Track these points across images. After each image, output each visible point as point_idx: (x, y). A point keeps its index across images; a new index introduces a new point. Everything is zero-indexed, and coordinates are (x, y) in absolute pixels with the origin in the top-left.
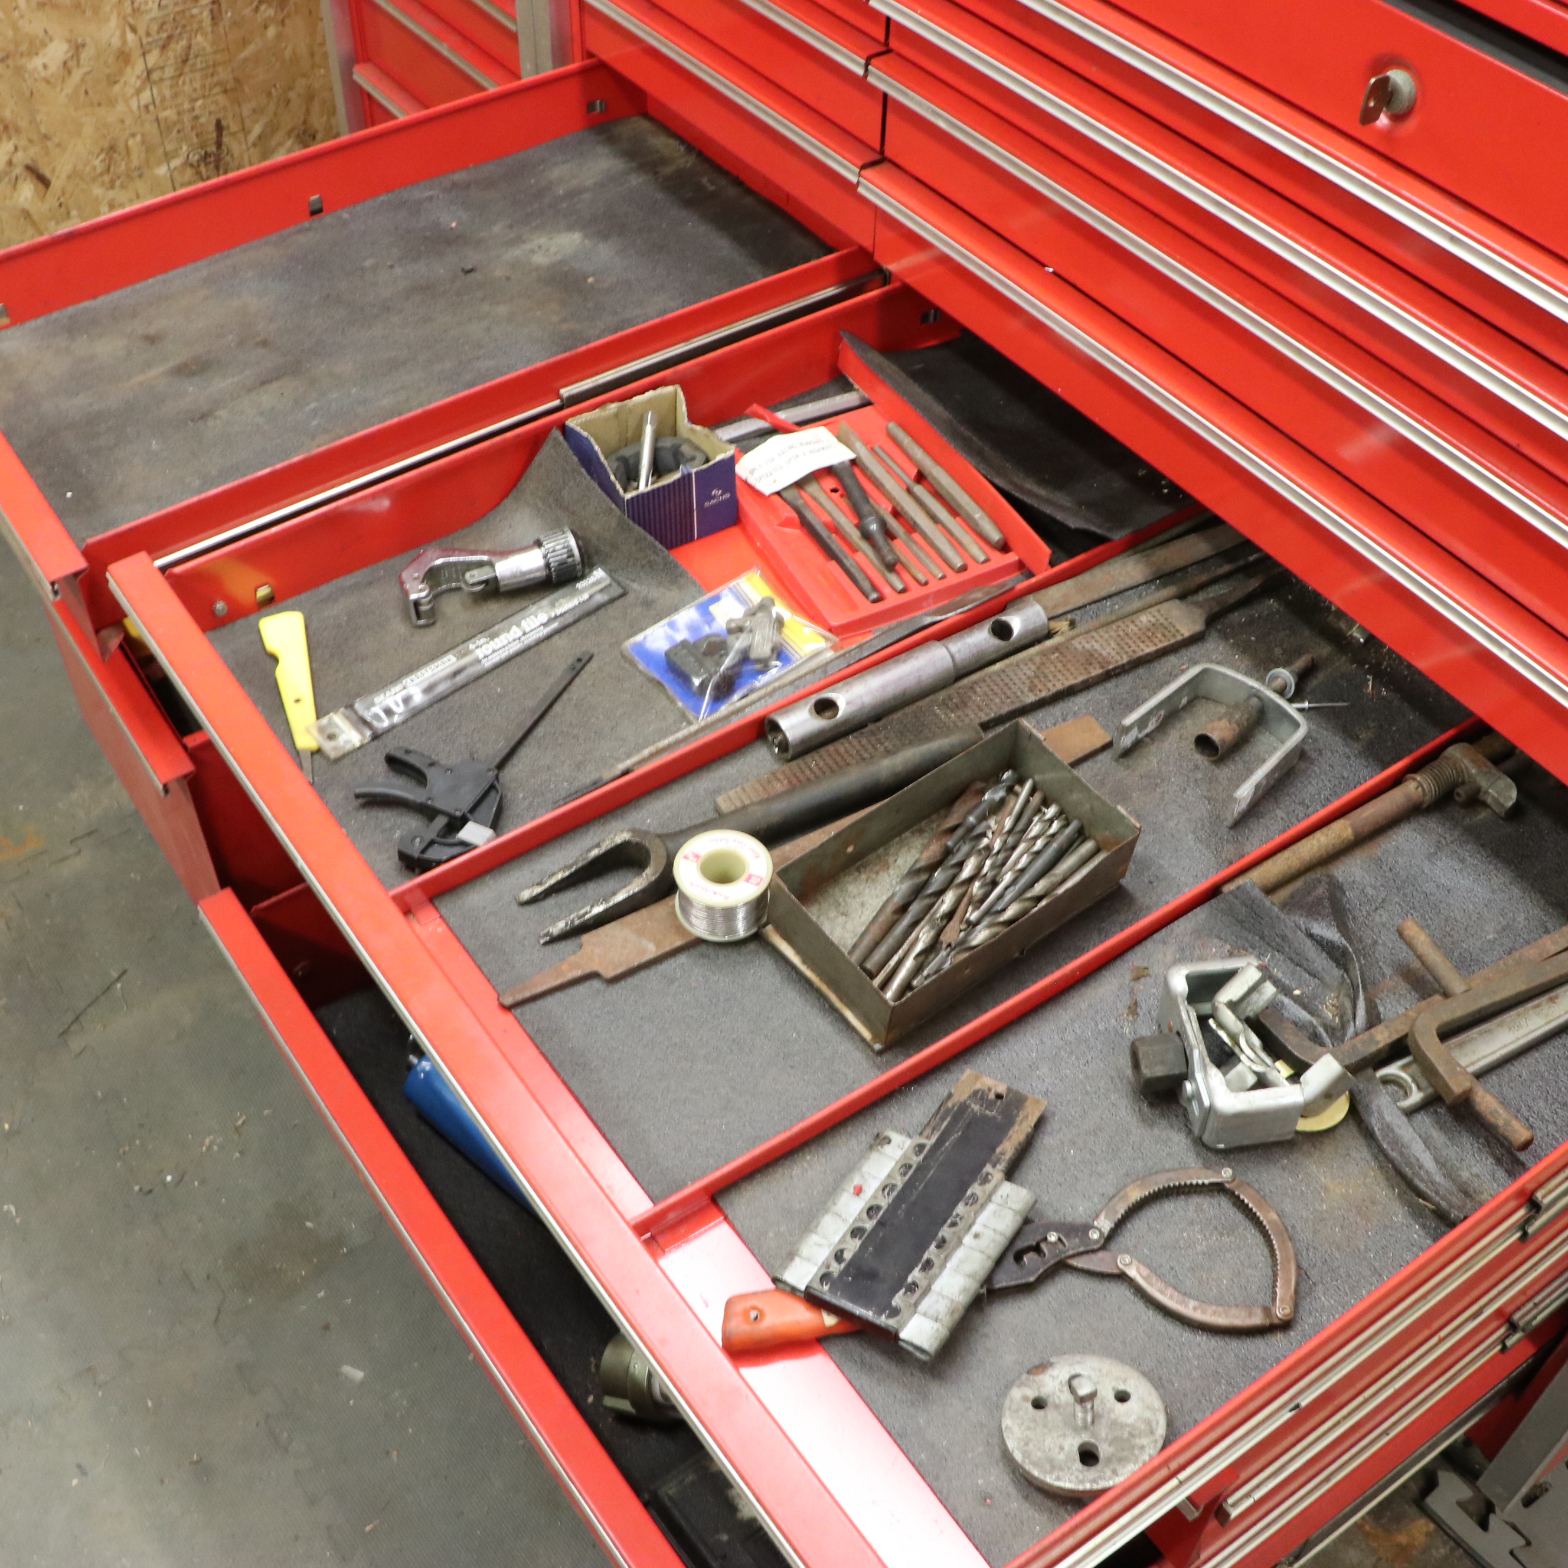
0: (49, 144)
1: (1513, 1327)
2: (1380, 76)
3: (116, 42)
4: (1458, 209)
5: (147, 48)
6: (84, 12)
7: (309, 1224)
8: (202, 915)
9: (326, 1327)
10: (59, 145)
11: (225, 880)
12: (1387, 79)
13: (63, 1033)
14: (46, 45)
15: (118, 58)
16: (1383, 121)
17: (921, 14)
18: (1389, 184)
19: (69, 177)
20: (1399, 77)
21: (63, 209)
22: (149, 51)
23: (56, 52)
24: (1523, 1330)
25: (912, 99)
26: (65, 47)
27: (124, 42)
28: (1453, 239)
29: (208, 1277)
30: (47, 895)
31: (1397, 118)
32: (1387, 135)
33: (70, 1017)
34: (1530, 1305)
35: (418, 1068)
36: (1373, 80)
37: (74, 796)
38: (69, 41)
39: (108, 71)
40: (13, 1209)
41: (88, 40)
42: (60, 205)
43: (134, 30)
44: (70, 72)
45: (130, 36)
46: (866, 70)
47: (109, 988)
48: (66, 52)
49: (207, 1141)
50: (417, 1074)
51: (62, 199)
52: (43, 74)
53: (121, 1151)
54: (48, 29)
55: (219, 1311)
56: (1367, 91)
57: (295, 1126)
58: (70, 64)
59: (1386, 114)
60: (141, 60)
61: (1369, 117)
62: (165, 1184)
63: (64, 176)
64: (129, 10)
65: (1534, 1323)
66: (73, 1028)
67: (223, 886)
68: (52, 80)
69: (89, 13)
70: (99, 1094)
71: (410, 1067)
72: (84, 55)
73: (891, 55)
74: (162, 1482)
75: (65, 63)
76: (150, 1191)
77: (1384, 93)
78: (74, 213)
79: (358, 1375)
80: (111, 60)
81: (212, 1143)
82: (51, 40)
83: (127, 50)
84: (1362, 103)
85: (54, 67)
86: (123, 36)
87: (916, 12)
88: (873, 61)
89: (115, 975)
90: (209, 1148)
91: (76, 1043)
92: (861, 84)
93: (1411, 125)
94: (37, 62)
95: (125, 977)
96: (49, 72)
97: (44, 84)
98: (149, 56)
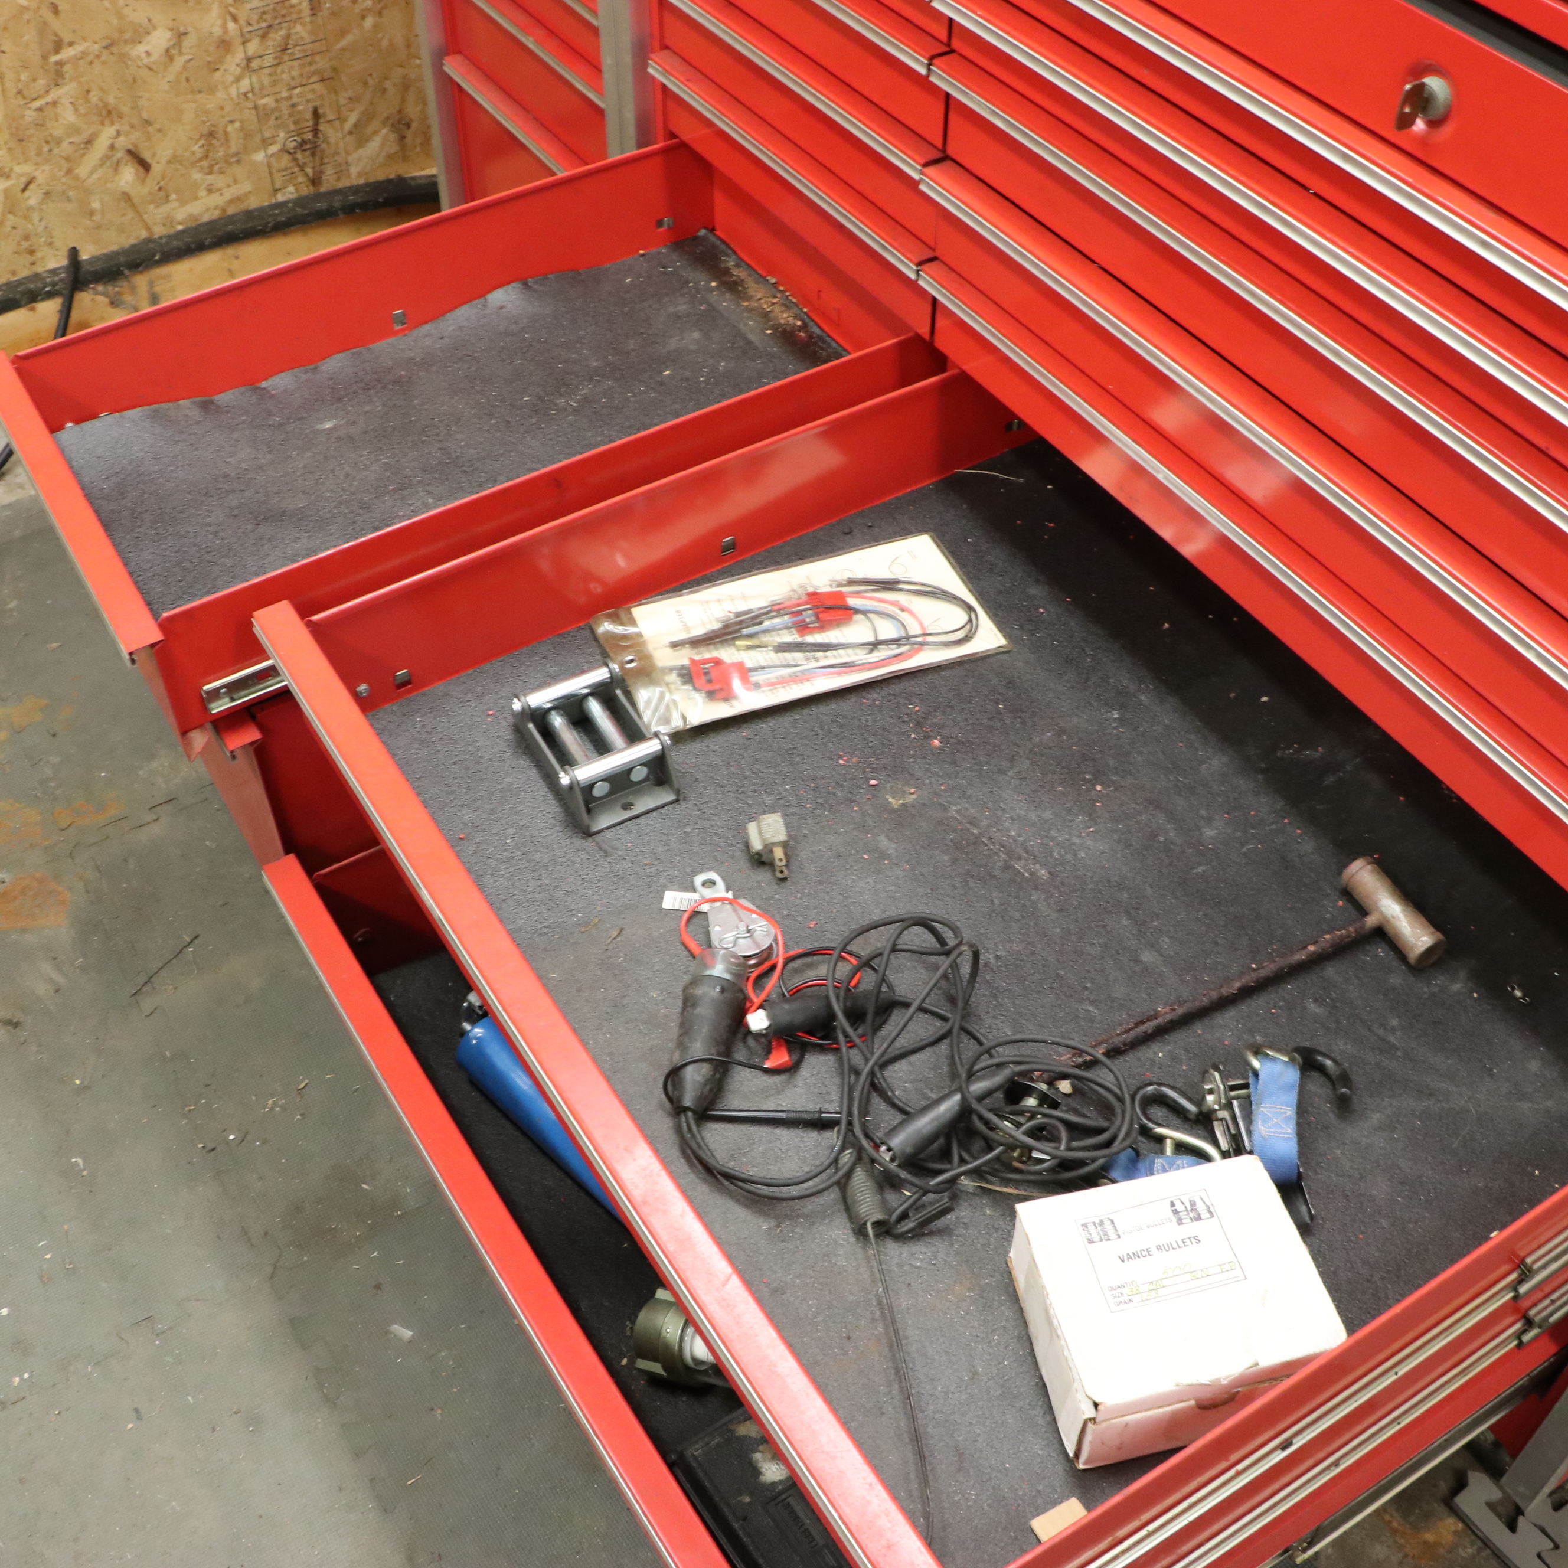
0: (150, 129)
1: (1529, 1323)
2: (1417, 82)
3: (217, 31)
4: (1491, 214)
5: (248, 36)
7: (365, 1186)
8: (266, 879)
9: (378, 1287)
10: (160, 131)
11: (289, 847)
12: (1423, 85)
13: (135, 994)
14: (149, 33)
15: (218, 47)
16: (1420, 125)
17: (979, 16)
18: (1426, 190)
19: (169, 162)
20: (1435, 84)
21: (162, 194)
22: (249, 40)
23: (159, 40)
24: (1540, 1327)
25: (971, 99)
26: (168, 34)
27: (226, 31)
28: (1484, 244)
29: (266, 1234)
30: (125, 860)
31: (1434, 124)
32: (1422, 141)
33: (143, 979)
34: (1547, 1302)
35: (471, 1035)
36: (1408, 87)
37: (155, 764)
38: (172, 30)
39: (209, 59)
40: (80, 1161)
41: (190, 29)
42: (160, 189)
43: (235, 19)
44: (172, 60)
45: (231, 25)
46: (929, 70)
47: (180, 952)
48: (169, 40)
49: (270, 1102)
50: (470, 1040)
51: (162, 184)
52: (146, 61)
53: (187, 1109)
54: (152, 17)
55: (275, 1267)
56: (1402, 97)
57: (356, 1090)
58: (173, 52)
59: (1422, 118)
60: (241, 48)
61: (1405, 122)
62: (227, 1142)
63: (164, 161)
65: (1552, 1320)
66: (144, 989)
67: (287, 852)
68: (154, 67)
70: (168, 1054)
71: (463, 1033)
72: (188, 43)
73: (954, 55)
74: (214, 1430)
75: (167, 50)
76: (214, 1149)
77: (1420, 99)
78: (173, 196)
79: (407, 1334)
80: (212, 48)
81: (275, 1104)
82: (155, 28)
83: (227, 38)
84: (1397, 109)
85: (157, 54)
86: (224, 26)
87: (975, 13)
88: (935, 61)
89: (188, 940)
90: (271, 1109)
91: (147, 1004)
92: (923, 83)
93: (1447, 131)
94: (140, 49)
95: (196, 941)
96: (152, 59)
97: (146, 71)
98: (249, 45)
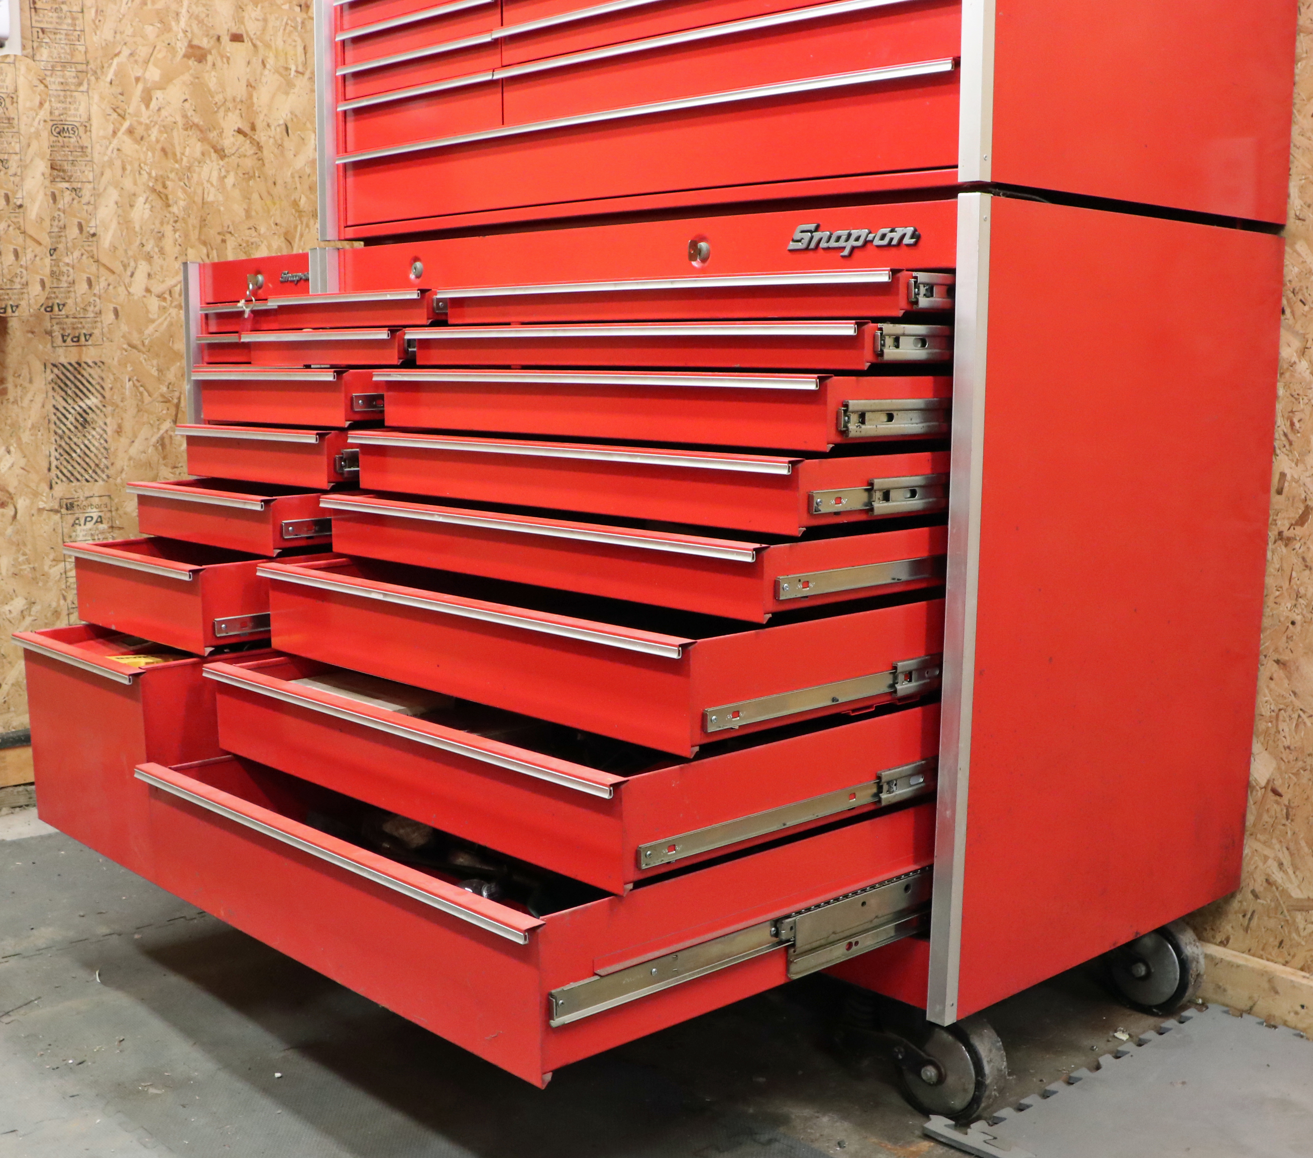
0: (4, 660)
3: (54, 604)
5: (71, 611)
6: (37, 583)
10: (10, 663)
14: (12, 599)
15: (53, 614)
19: (13, 685)
21: (6, 706)
22: (72, 613)
23: (18, 604)
26: (24, 601)
27: (58, 605)
38: (26, 599)
39: (46, 621)
41: (38, 601)
42: (5, 702)
43: (65, 599)
44: (24, 618)
45: (62, 602)
48: (24, 605)
51: (6, 699)
52: (8, 616)
54: (16, 589)
58: (25, 613)
60: (67, 617)
63: (10, 682)
64: (64, 587)
68: (13, 621)
69: (40, 584)
72: (35, 609)
75: (22, 612)
78: (12, 709)
80: (49, 615)
82: (16, 596)
83: (59, 610)
85: (16, 613)
86: (59, 600)
94: (7, 608)
96: (12, 615)
97: (8, 622)
98: (71, 616)
